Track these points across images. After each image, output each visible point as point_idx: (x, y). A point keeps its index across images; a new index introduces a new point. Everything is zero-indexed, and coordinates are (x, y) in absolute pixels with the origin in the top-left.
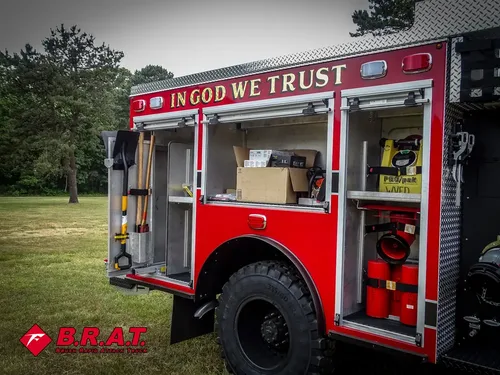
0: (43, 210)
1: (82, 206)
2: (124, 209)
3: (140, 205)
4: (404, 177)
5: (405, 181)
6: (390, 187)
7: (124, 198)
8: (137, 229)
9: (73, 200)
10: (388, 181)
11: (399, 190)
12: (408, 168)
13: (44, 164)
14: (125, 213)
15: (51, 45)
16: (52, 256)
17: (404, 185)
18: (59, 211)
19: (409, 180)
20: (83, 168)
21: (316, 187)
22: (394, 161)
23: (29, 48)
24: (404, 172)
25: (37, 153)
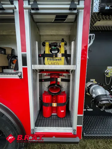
4: (56, 58)
5: (56, 60)
6: (50, 62)
10: (49, 60)
11: (54, 64)
12: (58, 54)
17: (56, 62)
19: (59, 60)
21: (13, 63)
22: (51, 51)
24: (56, 56)
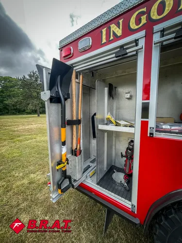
0: (30, 119)
1: (41, 117)
2: (63, 140)
3: (75, 133)
7: (63, 130)
8: (74, 153)
9: (39, 116)
13: (30, 107)
14: (64, 144)
15: (30, 76)
16: (30, 137)
18: (35, 119)
20: (41, 107)
23: (24, 77)
25: (28, 104)
